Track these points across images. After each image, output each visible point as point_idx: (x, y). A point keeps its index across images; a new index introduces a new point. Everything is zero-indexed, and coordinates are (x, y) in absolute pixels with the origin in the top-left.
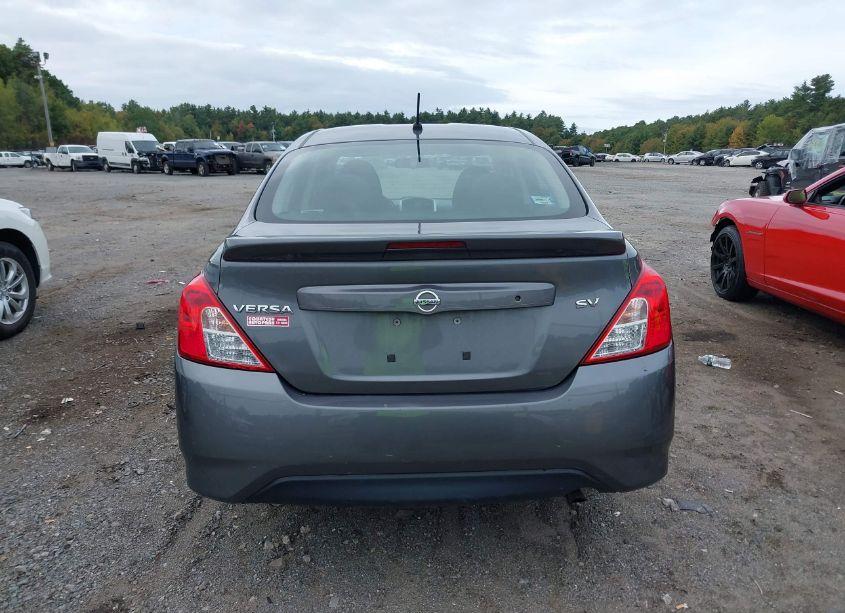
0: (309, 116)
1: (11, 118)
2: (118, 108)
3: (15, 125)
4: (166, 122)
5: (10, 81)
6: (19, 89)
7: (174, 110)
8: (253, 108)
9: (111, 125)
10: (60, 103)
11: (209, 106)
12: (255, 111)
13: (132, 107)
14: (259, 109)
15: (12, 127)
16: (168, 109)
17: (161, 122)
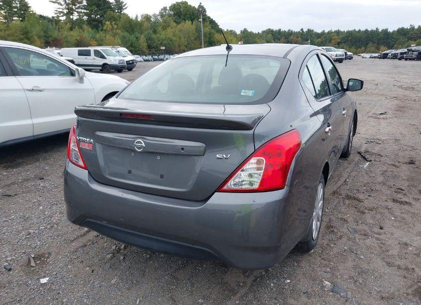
0: (332, 33)
1: (193, 39)
2: (238, 32)
3: (194, 41)
4: (258, 38)
5: (194, 22)
6: (197, 25)
7: (263, 32)
8: (302, 30)
9: (233, 40)
10: (213, 31)
11: (280, 29)
12: (303, 31)
13: (245, 32)
14: (305, 30)
15: (193, 43)
16: (260, 32)
17: (256, 39)
